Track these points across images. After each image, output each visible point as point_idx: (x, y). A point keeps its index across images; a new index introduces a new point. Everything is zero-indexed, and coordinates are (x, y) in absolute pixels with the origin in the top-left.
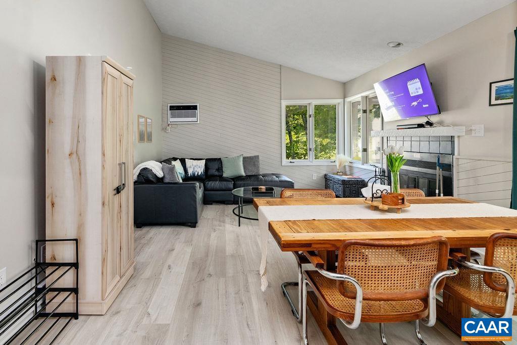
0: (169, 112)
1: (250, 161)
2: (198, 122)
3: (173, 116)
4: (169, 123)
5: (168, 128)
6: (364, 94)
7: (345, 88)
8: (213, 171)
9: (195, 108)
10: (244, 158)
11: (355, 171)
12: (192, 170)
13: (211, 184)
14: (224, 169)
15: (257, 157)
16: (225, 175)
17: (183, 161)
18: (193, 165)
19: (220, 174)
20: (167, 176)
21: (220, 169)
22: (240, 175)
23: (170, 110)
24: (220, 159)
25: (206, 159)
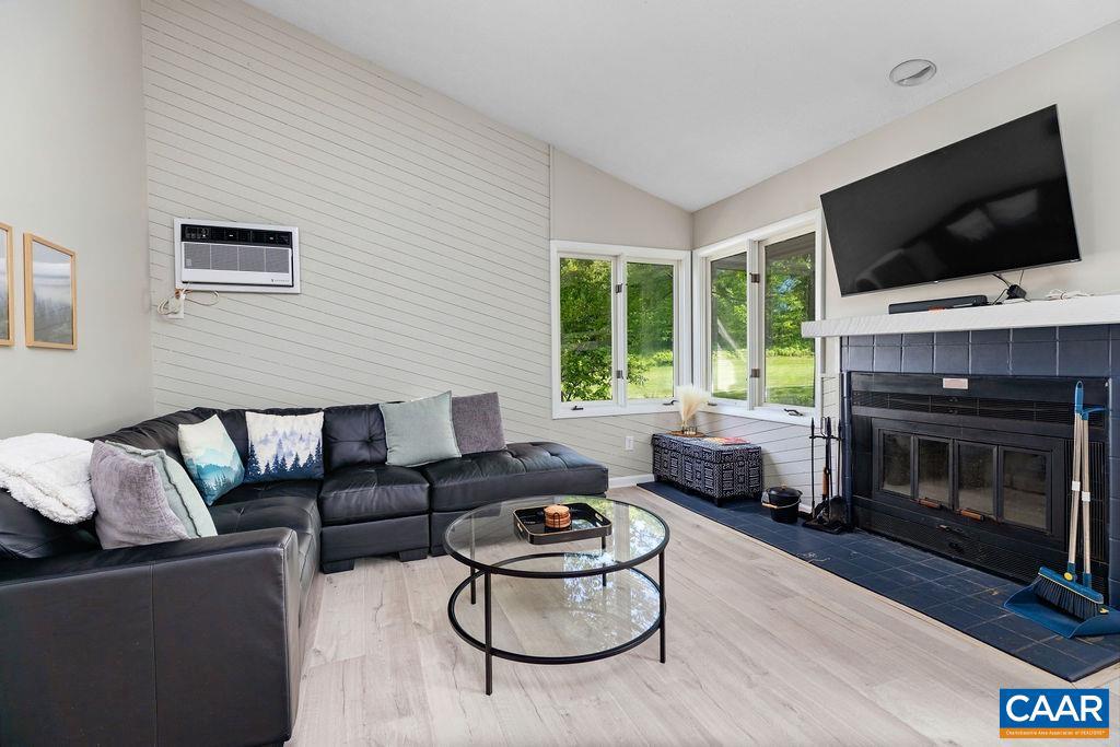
0: (180, 246)
1: (473, 411)
2: (297, 289)
3: (195, 262)
4: (179, 285)
5: (173, 302)
6: (757, 235)
7: (696, 224)
8: (351, 449)
9: (283, 239)
10: (456, 402)
11: (725, 424)
12: (274, 452)
13: (348, 498)
14: (391, 440)
15: (492, 398)
16: (393, 460)
17: (235, 422)
18: (275, 433)
19: (377, 456)
20: (111, 513)
21: (376, 439)
22: (444, 456)
23: (183, 238)
24: (375, 408)
25: (328, 411)
